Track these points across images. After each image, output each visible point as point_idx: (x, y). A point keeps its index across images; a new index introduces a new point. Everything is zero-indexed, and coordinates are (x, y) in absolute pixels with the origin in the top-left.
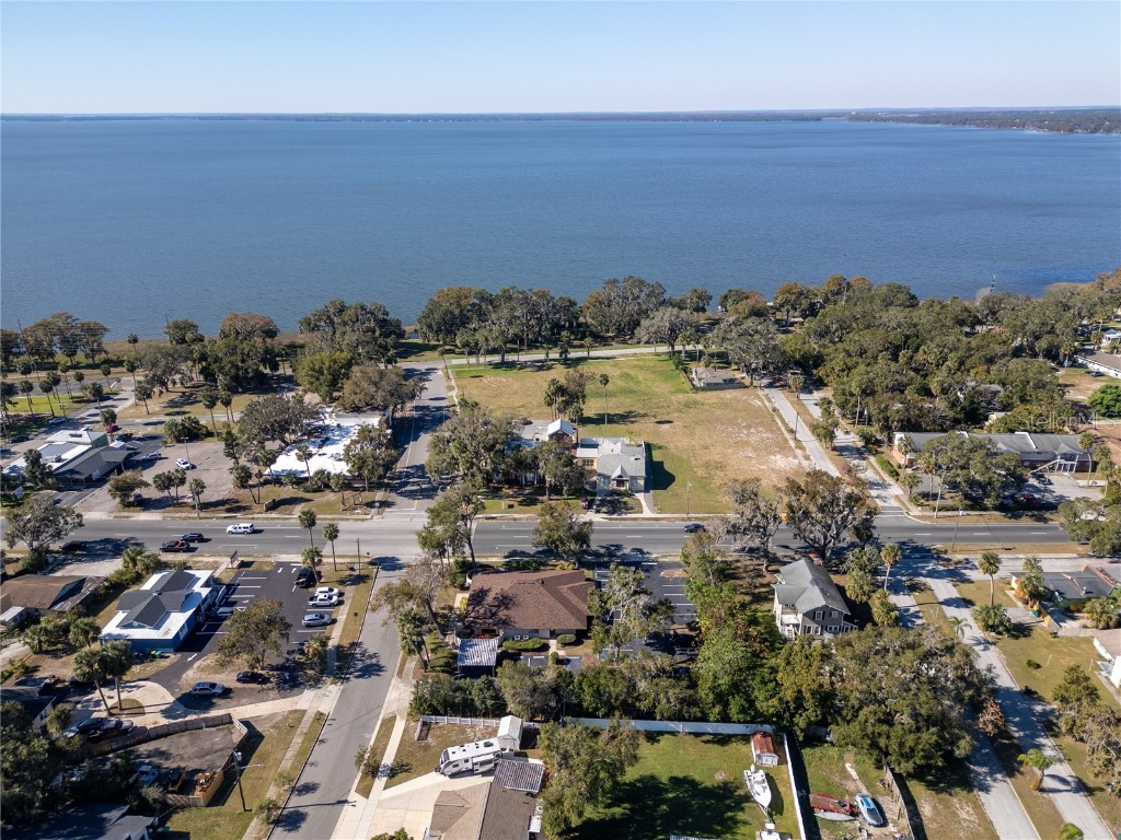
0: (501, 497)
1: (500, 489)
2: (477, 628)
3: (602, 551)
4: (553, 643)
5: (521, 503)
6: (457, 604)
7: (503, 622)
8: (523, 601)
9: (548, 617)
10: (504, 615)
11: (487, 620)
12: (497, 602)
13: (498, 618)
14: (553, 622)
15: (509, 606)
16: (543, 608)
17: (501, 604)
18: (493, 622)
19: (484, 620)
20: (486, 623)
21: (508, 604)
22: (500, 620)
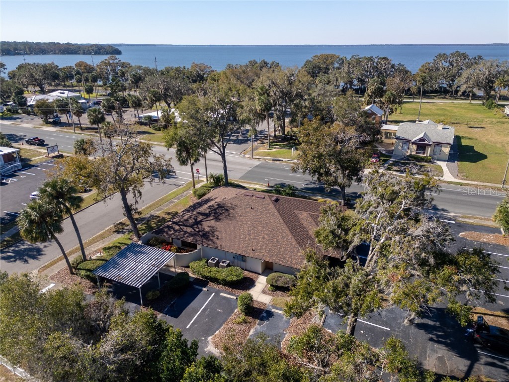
2: (169, 236)
7: (204, 234)
8: (241, 216)
9: (263, 242)
10: (209, 227)
11: (185, 228)
12: (209, 210)
13: (200, 228)
14: (269, 251)
15: (220, 217)
16: (262, 229)
17: (212, 213)
18: (191, 232)
19: (182, 227)
20: (183, 231)
21: (221, 214)
22: (201, 231)
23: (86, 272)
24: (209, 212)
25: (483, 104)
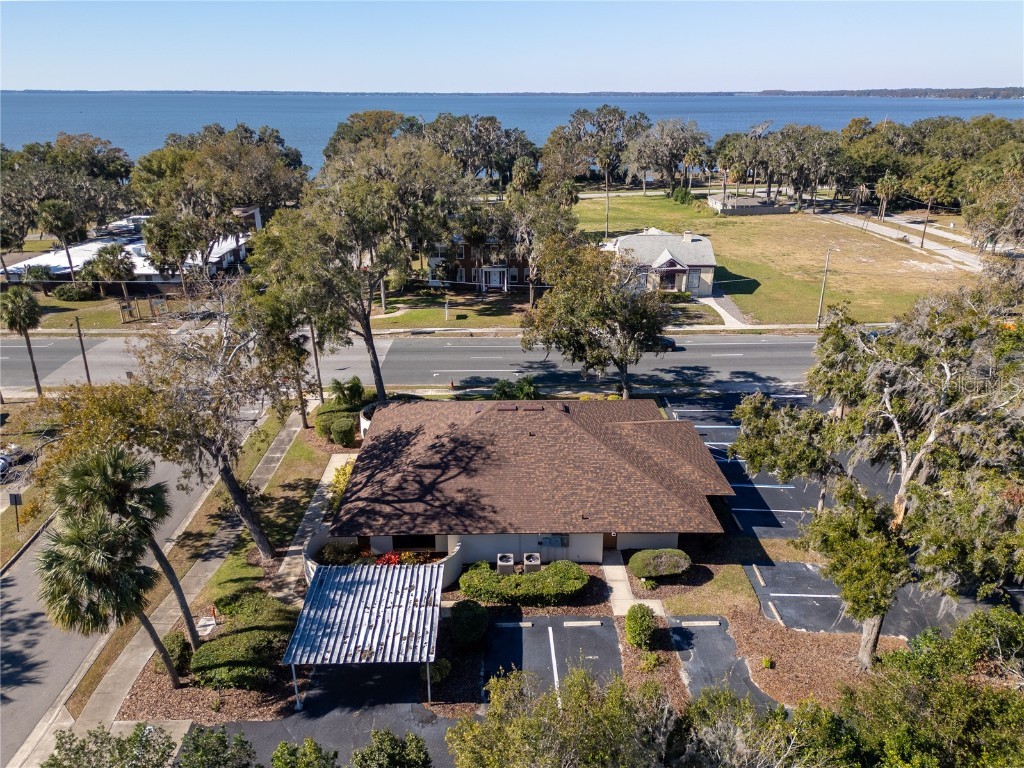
0: (442, 305)
1: (443, 295)
2: (379, 532)
3: (669, 377)
4: (615, 575)
5: (481, 313)
6: (328, 477)
7: (457, 509)
8: (516, 454)
9: (594, 497)
10: (459, 491)
11: (407, 505)
12: (439, 456)
13: (442, 498)
14: (615, 512)
15: (473, 465)
16: (577, 472)
17: (450, 461)
18: (426, 511)
19: (397, 505)
20: (405, 513)
21: (471, 459)
22: (449, 505)
23: (230, 670)
24: (441, 459)
25: (668, 196)
